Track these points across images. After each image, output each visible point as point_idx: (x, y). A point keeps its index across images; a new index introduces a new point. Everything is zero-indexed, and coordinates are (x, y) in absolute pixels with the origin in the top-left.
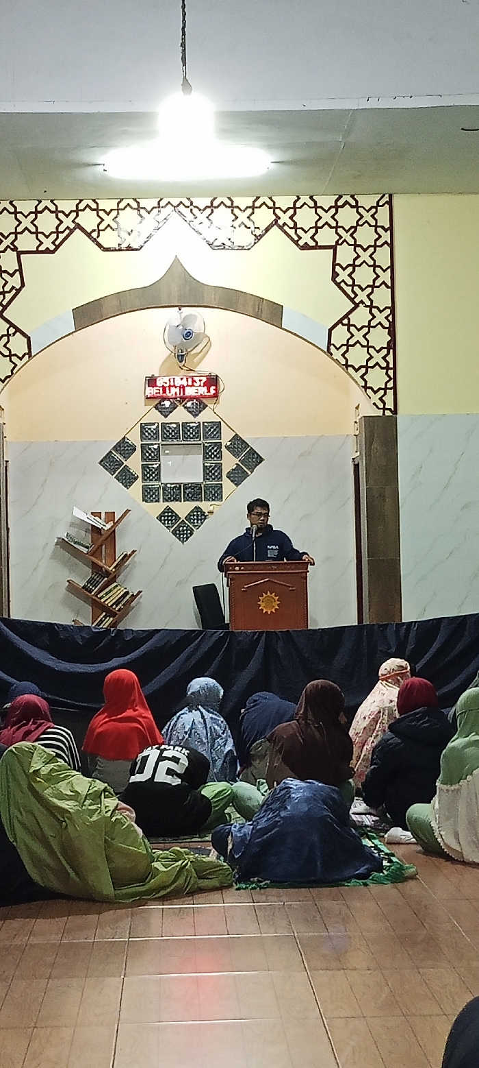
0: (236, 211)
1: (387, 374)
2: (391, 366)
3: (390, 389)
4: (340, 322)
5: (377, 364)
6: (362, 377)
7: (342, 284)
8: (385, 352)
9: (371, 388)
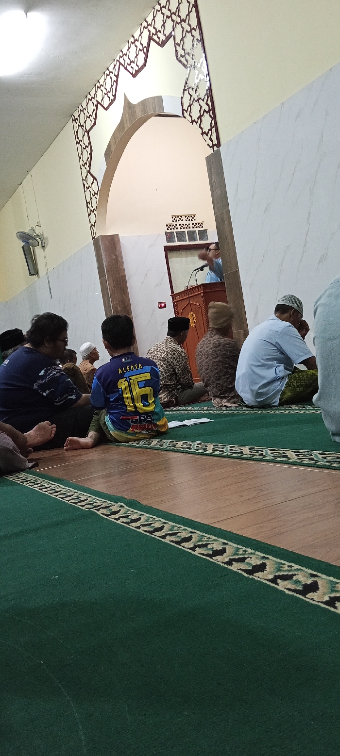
0: (136, 42)
1: (210, 116)
2: (211, 108)
3: (213, 127)
4: (185, 90)
5: (205, 111)
6: (200, 127)
7: (181, 58)
8: (206, 96)
9: (205, 133)
